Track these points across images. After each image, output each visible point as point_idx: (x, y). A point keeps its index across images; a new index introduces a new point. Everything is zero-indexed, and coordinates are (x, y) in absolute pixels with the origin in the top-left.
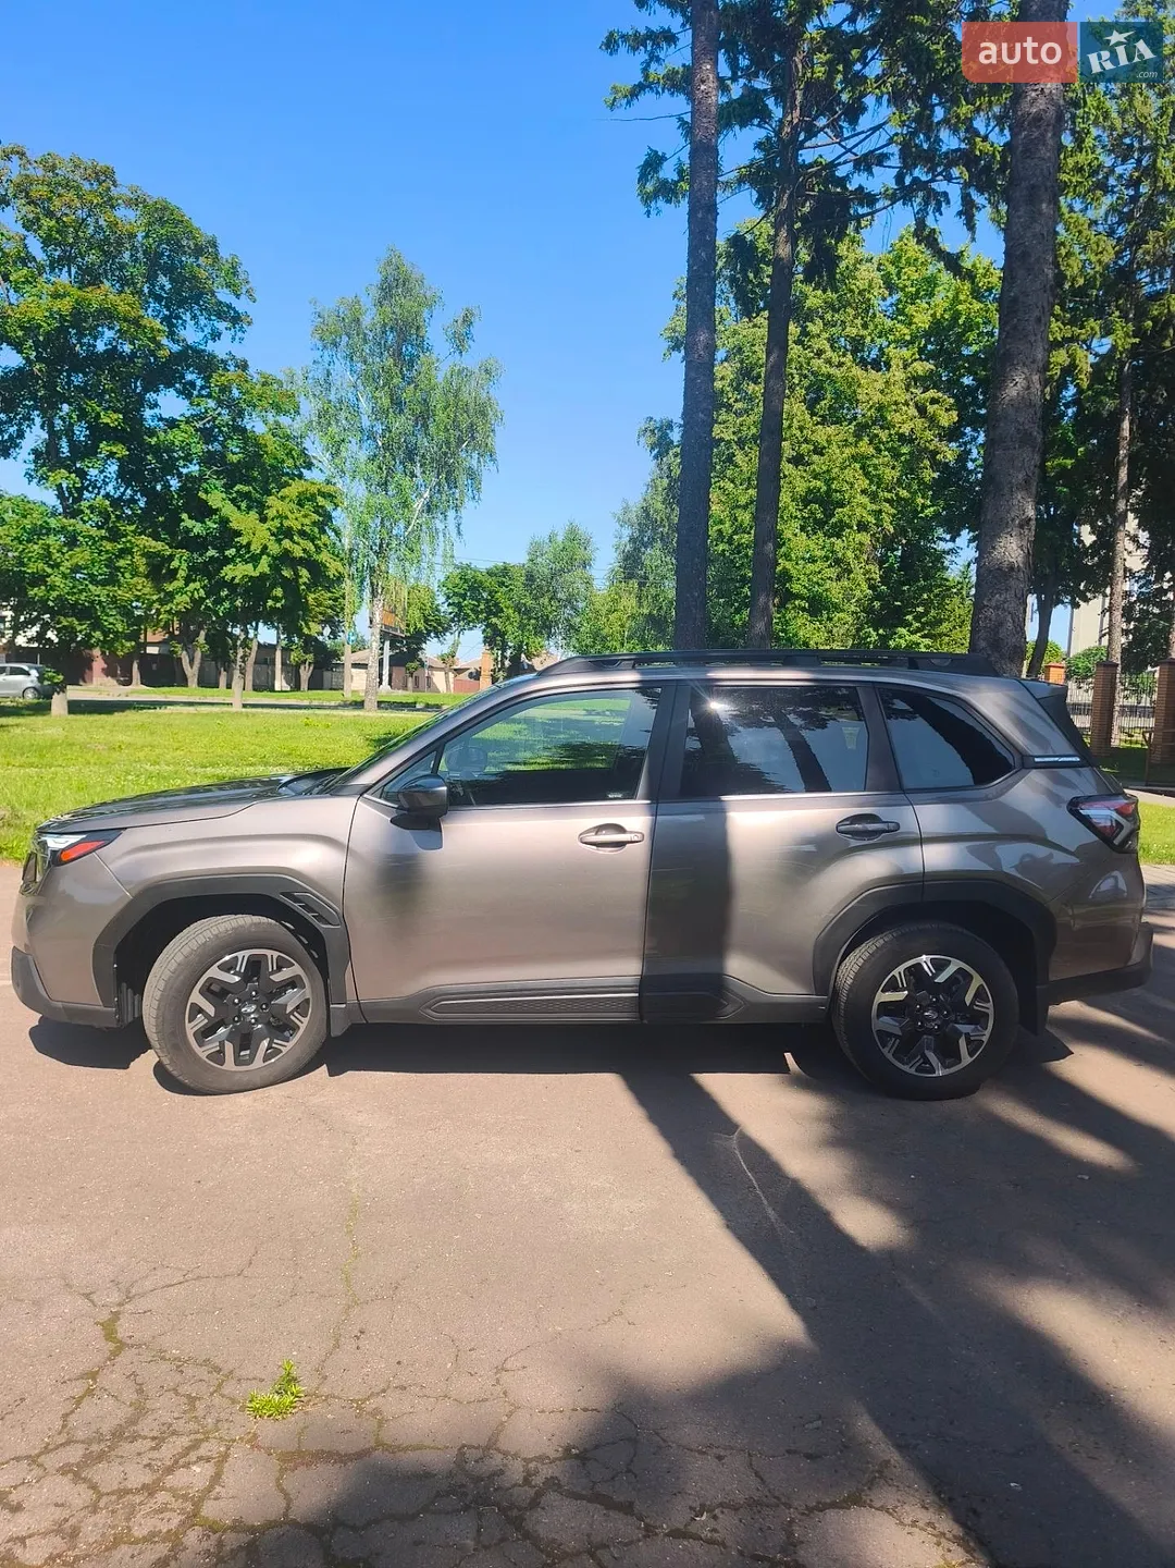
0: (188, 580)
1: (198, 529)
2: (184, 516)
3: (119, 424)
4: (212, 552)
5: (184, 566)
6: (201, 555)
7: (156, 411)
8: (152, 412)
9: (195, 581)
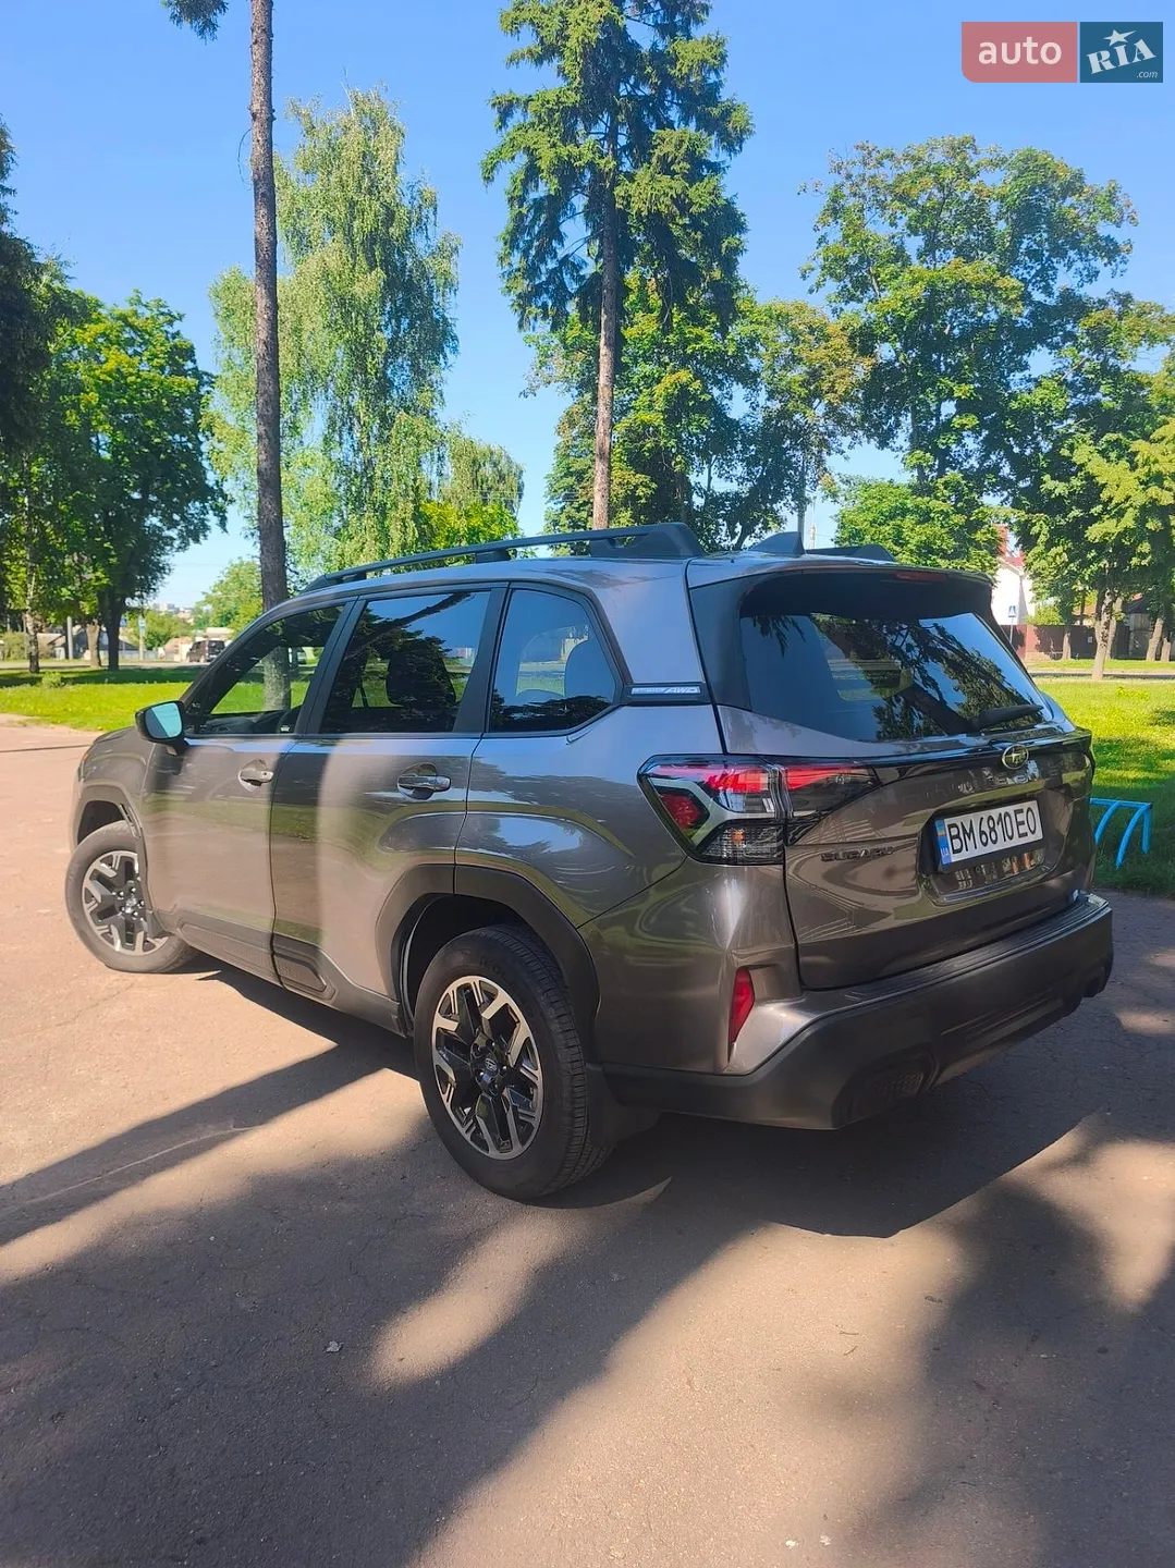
0: (1050, 544)
1: (1061, 488)
2: (1047, 477)
3: (971, 394)
4: (1076, 512)
5: (1045, 529)
6: (1064, 517)
7: (1026, 373)
8: (1019, 375)
9: (1057, 545)
